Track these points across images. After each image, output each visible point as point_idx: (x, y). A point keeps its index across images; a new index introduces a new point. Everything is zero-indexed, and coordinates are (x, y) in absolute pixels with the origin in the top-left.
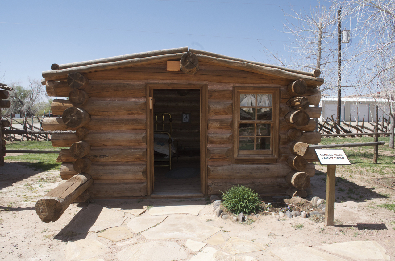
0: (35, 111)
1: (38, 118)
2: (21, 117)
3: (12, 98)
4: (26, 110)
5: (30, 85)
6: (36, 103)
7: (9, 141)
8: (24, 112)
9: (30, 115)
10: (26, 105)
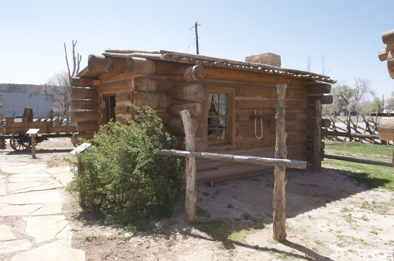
0: (360, 110)
1: (363, 117)
2: (345, 116)
3: (338, 97)
4: (351, 108)
5: (356, 83)
6: (360, 102)
7: (331, 140)
8: (349, 111)
9: (354, 113)
10: (351, 103)
